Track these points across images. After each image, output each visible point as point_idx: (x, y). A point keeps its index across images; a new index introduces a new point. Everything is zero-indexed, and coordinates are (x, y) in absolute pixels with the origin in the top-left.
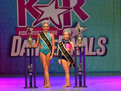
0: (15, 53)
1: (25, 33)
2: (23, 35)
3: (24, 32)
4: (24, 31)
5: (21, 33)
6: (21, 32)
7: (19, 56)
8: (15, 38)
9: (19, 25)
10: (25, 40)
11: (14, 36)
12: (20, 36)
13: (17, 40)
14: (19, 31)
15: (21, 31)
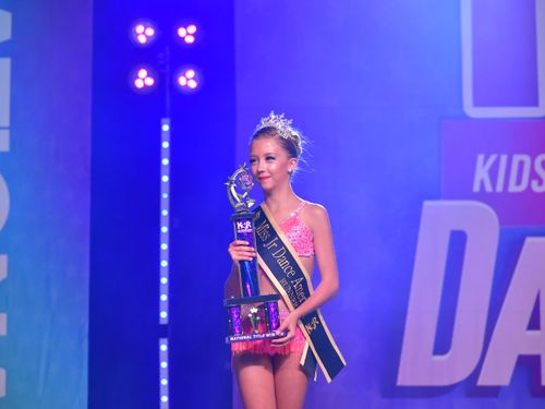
0: (438, 358)
1: (534, 175)
2: (513, 188)
3: (521, 164)
4: (527, 159)
5: (493, 173)
6: (496, 164)
7: (470, 387)
8: (439, 218)
9: (478, 102)
10: (529, 240)
11: (427, 204)
12: (482, 196)
13: (458, 241)
14: (481, 158)
15: (493, 158)
